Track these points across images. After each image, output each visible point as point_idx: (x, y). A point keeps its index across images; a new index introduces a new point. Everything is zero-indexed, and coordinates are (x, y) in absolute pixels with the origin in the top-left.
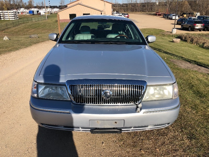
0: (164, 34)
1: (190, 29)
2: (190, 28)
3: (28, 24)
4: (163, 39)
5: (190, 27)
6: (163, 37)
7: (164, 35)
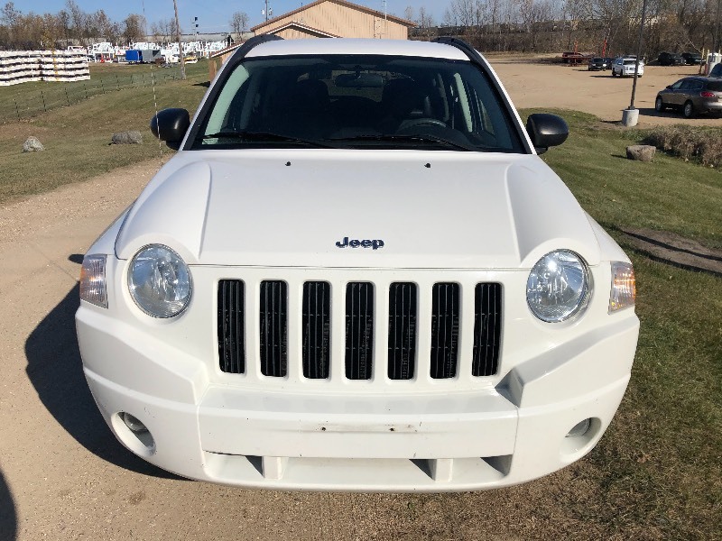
0: (591, 130)
1: (688, 110)
2: (689, 106)
3: (118, 95)
4: (590, 146)
5: (688, 101)
6: (590, 140)
7: (592, 133)
